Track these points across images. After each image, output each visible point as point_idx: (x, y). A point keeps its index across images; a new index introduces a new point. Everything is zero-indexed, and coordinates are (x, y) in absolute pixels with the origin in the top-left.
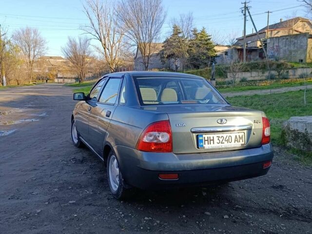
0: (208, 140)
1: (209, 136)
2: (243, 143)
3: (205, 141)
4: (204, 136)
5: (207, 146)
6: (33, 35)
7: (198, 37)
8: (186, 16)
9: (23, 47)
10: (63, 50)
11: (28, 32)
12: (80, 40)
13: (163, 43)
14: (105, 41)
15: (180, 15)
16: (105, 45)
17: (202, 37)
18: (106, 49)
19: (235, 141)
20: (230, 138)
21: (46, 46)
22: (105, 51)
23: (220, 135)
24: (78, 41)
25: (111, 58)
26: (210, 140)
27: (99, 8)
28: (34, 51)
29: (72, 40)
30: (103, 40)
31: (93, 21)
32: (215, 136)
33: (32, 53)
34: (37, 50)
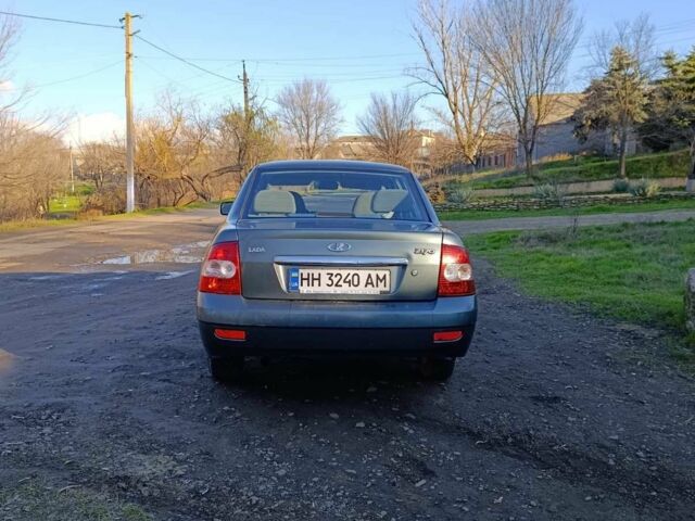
0: (308, 279)
1: (311, 271)
2: (387, 289)
3: (302, 279)
4: (301, 271)
5: (305, 289)
6: (315, 94)
7: (679, 72)
8: (631, 24)
9: (297, 120)
10: (361, 122)
11: (306, 88)
12: (394, 99)
13: (584, 93)
14: (456, 96)
15: (617, 25)
16: (455, 105)
17: (689, 71)
18: (459, 114)
19: (367, 284)
20: (356, 277)
21: (338, 115)
22: (455, 118)
23: (335, 272)
24: (390, 102)
25: (469, 132)
26: (313, 279)
27: (446, 26)
28: (317, 126)
29: (378, 100)
30: (451, 93)
31: (432, 56)
32: (324, 272)
33: (312, 132)
34: (323, 125)
